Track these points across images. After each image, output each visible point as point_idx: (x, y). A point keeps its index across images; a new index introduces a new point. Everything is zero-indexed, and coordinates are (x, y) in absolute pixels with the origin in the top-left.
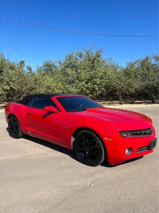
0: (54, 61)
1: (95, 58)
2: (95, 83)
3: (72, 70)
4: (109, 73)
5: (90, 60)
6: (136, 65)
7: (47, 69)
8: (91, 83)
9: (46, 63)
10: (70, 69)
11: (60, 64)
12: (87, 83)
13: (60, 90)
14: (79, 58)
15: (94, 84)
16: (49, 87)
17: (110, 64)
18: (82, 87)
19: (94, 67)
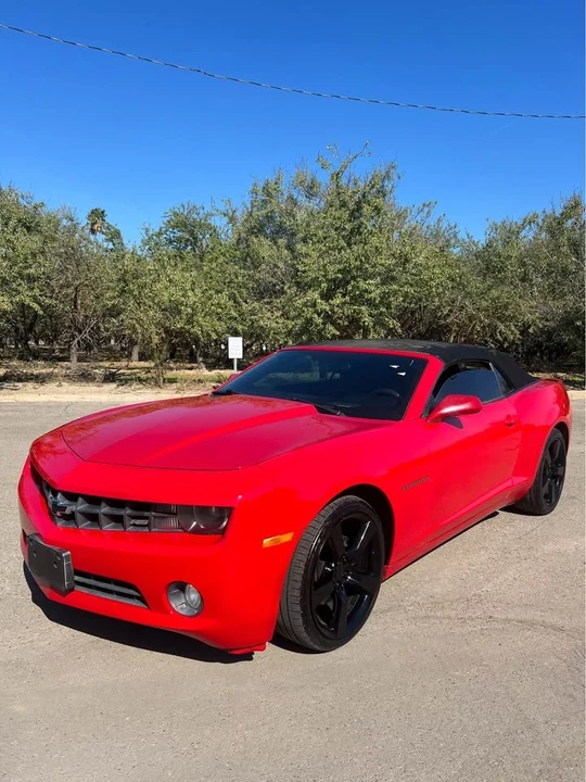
0: (208, 209)
1: (364, 196)
2: (359, 298)
3: (276, 243)
4: (421, 260)
5: (344, 205)
6: (528, 235)
7: (179, 240)
8: (344, 296)
9: (176, 214)
10: (266, 242)
11: (232, 220)
12: (327, 296)
13: (220, 319)
14: (302, 199)
15: (355, 300)
16: (174, 309)
17: (424, 228)
18: (309, 313)
19: (360, 234)
